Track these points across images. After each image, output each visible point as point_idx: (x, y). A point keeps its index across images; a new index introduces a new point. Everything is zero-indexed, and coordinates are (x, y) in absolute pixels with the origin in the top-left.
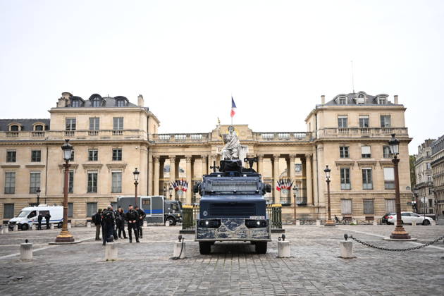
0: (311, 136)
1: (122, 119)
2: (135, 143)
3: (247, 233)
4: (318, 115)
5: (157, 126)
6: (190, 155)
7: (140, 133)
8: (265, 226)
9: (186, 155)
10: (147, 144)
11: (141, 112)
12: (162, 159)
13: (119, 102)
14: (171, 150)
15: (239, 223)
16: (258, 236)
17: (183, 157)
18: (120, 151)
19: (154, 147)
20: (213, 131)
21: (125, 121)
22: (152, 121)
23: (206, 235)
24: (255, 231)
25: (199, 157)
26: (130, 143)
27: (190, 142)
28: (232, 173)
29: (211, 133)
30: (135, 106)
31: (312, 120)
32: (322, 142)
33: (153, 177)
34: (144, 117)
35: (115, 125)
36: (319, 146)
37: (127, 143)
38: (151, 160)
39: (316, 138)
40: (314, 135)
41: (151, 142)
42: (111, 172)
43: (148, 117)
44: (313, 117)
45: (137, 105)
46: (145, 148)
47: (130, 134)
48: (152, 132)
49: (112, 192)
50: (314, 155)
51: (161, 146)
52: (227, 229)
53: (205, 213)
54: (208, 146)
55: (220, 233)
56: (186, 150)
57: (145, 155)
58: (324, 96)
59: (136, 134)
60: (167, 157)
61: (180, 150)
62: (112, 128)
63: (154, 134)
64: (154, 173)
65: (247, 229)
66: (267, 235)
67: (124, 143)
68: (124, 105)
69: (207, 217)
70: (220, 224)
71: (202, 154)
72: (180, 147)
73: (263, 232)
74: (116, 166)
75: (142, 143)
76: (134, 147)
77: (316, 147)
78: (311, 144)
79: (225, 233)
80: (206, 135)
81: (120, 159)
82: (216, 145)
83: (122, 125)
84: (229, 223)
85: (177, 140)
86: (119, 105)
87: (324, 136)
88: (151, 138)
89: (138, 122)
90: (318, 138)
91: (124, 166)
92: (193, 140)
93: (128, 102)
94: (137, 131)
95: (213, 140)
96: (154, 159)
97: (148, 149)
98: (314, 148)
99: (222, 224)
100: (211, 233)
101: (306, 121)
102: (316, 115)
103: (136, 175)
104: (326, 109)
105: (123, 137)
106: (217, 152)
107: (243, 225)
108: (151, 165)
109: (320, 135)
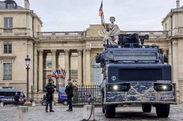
0: (167, 34)
1: (11, 19)
2: (23, 39)
3: (156, 95)
4: (174, 17)
5: (40, 26)
6: (68, 49)
7: (27, 31)
8: (171, 90)
9: (65, 49)
10: (33, 40)
11: (28, 13)
12: (45, 53)
13: (8, 5)
14: (52, 45)
15: (148, 87)
16: (165, 99)
17: (62, 51)
18: (10, 46)
19: (39, 43)
20: (87, 29)
21: (14, 21)
22: (36, 22)
23: (115, 99)
24: (163, 94)
25: (75, 51)
26: (19, 39)
27: (68, 38)
28: (132, 44)
29: (86, 31)
30: (22, 8)
31: (168, 21)
32: (177, 39)
33: (38, 68)
34: (30, 18)
35: (6, 24)
36: (174, 42)
37: (16, 39)
38: (36, 53)
39: (171, 36)
40: (170, 33)
41: (36, 38)
42: (3, 62)
43: (33, 18)
44: (169, 19)
45: (24, 8)
46: (31, 43)
47: (18, 31)
48: (36, 30)
49: (4, 80)
50: (170, 50)
51: (44, 42)
52: (137, 92)
53: (114, 78)
54: (83, 42)
55: (129, 96)
56: (65, 45)
57: (31, 49)
58: (179, 1)
59: (23, 31)
60: (49, 51)
61: (60, 45)
62: (3, 26)
63: (38, 32)
64: (38, 64)
65: (156, 92)
66: (173, 98)
67: (14, 39)
68: (13, 8)
69: (115, 81)
70: (130, 88)
71: (78, 49)
72: (60, 42)
73: (170, 96)
74: (7, 58)
75: (29, 39)
76: (22, 42)
77: (172, 43)
78: (167, 41)
79: (135, 96)
80: (82, 33)
81: (10, 52)
82: (89, 41)
83: (11, 24)
84: (138, 86)
85: (57, 37)
86: (8, 7)
87: (178, 34)
88: (36, 36)
89: (25, 22)
90: (173, 35)
91: (14, 58)
92: (71, 37)
93: (16, 5)
94: (25, 29)
95: (87, 37)
96: (38, 52)
97: (34, 44)
98: (170, 44)
99: (132, 87)
100: (121, 96)
101: (163, 22)
102: (171, 17)
103: (28, 62)
104: (180, 12)
105: (12, 34)
106: (91, 47)
107: (152, 89)
108: (36, 57)
109: (175, 33)
